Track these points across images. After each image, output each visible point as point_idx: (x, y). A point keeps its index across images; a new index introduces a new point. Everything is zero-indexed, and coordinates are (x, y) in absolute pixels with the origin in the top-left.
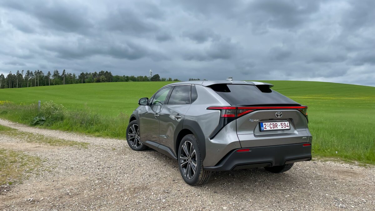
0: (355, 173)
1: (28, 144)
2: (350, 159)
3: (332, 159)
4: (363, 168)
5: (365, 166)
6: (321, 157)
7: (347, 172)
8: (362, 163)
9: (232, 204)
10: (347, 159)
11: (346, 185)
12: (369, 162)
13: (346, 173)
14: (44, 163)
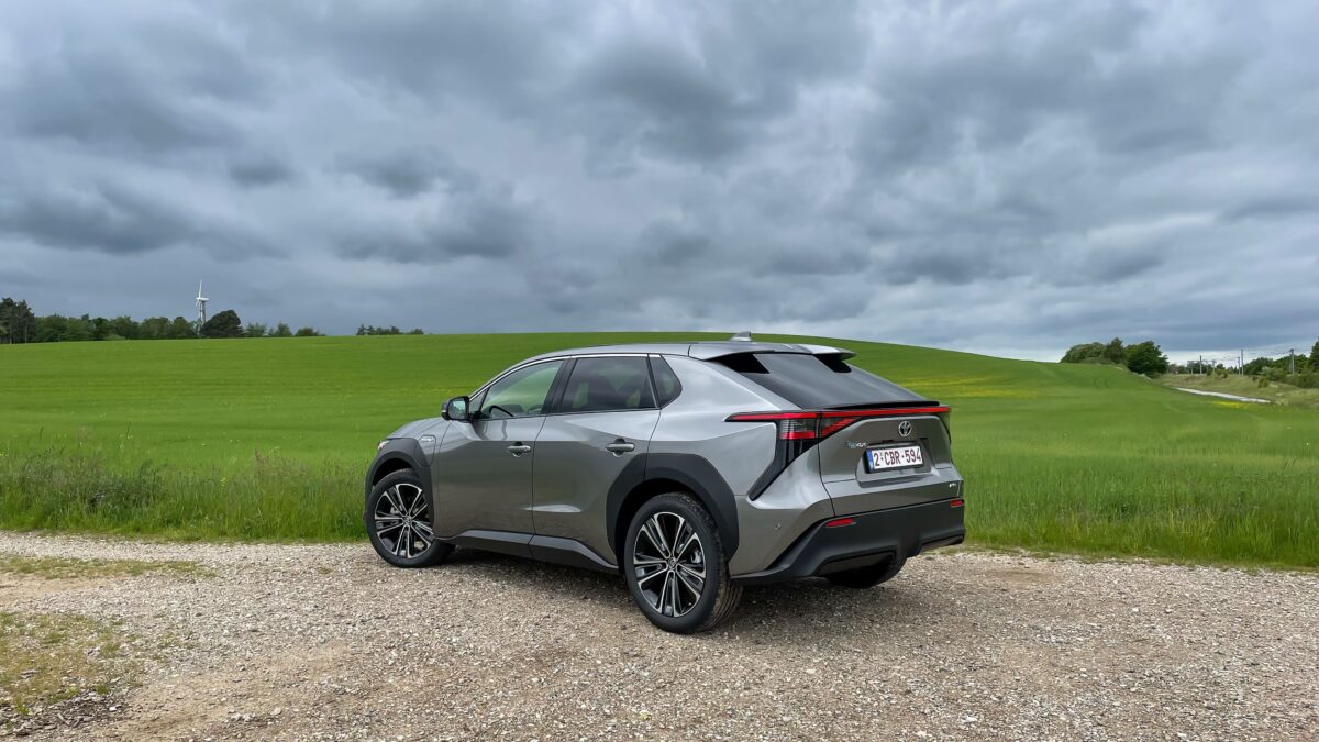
0: (1036, 574)
2: (1007, 544)
4: (1046, 561)
5: (1047, 556)
7: (1016, 573)
8: (1037, 550)
10: (999, 544)
11: (1035, 600)
12: (1051, 546)
14: (124, 628)
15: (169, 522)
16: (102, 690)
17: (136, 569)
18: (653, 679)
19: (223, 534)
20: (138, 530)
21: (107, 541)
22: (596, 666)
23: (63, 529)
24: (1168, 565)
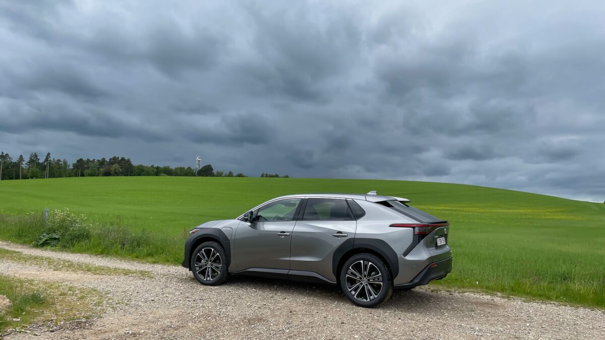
0: (496, 305)
1: (56, 272)
2: (493, 290)
3: (472, 290)
4: (506, 300)
5: (508, 298)
6: (459, 288)
7: (487, 304)
8: (505, 294)
9: (364, 333)
10: (489, 290)
11: (484, 316)
12: (514, 294)
13: (485, 305)
14: (109, 295)
15: (149, 255)
16: (87, 318)
17: (127, 273)
18: (289, 333)
19: (168, 261)
20: (137, 257)
21: (125, 261)
22: (270, 326)
23: (110, 255)
24: (566, 306)
